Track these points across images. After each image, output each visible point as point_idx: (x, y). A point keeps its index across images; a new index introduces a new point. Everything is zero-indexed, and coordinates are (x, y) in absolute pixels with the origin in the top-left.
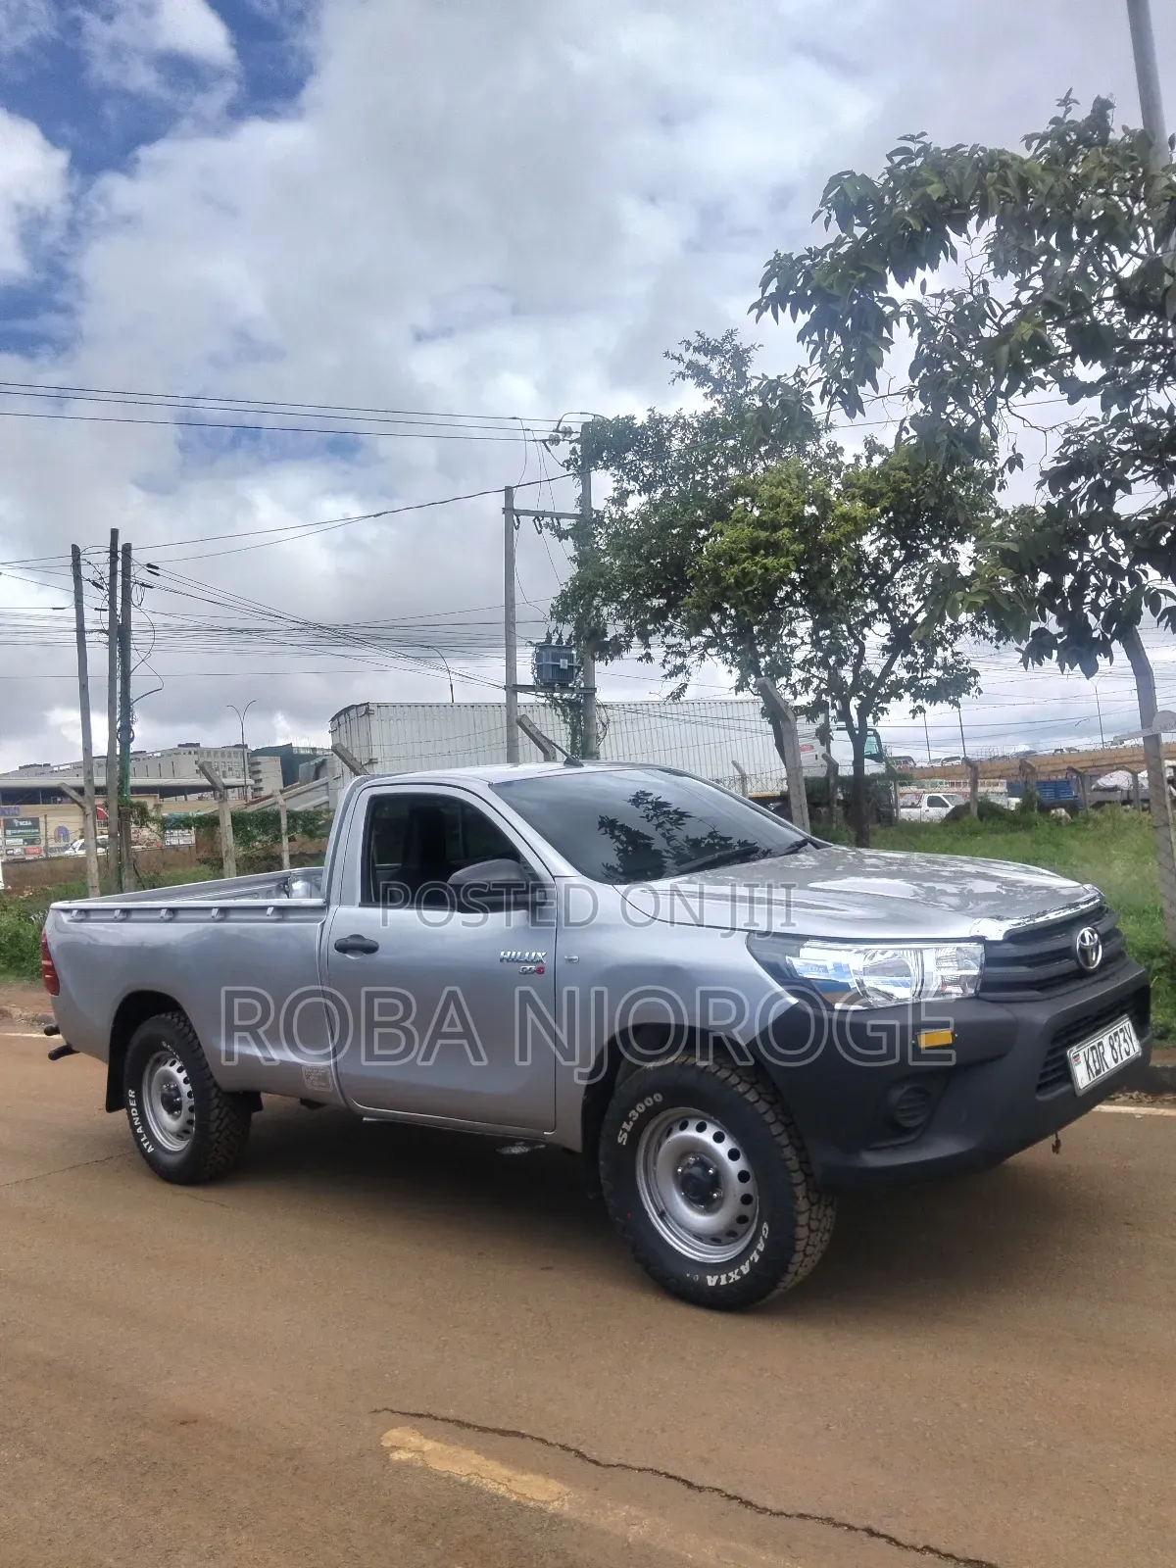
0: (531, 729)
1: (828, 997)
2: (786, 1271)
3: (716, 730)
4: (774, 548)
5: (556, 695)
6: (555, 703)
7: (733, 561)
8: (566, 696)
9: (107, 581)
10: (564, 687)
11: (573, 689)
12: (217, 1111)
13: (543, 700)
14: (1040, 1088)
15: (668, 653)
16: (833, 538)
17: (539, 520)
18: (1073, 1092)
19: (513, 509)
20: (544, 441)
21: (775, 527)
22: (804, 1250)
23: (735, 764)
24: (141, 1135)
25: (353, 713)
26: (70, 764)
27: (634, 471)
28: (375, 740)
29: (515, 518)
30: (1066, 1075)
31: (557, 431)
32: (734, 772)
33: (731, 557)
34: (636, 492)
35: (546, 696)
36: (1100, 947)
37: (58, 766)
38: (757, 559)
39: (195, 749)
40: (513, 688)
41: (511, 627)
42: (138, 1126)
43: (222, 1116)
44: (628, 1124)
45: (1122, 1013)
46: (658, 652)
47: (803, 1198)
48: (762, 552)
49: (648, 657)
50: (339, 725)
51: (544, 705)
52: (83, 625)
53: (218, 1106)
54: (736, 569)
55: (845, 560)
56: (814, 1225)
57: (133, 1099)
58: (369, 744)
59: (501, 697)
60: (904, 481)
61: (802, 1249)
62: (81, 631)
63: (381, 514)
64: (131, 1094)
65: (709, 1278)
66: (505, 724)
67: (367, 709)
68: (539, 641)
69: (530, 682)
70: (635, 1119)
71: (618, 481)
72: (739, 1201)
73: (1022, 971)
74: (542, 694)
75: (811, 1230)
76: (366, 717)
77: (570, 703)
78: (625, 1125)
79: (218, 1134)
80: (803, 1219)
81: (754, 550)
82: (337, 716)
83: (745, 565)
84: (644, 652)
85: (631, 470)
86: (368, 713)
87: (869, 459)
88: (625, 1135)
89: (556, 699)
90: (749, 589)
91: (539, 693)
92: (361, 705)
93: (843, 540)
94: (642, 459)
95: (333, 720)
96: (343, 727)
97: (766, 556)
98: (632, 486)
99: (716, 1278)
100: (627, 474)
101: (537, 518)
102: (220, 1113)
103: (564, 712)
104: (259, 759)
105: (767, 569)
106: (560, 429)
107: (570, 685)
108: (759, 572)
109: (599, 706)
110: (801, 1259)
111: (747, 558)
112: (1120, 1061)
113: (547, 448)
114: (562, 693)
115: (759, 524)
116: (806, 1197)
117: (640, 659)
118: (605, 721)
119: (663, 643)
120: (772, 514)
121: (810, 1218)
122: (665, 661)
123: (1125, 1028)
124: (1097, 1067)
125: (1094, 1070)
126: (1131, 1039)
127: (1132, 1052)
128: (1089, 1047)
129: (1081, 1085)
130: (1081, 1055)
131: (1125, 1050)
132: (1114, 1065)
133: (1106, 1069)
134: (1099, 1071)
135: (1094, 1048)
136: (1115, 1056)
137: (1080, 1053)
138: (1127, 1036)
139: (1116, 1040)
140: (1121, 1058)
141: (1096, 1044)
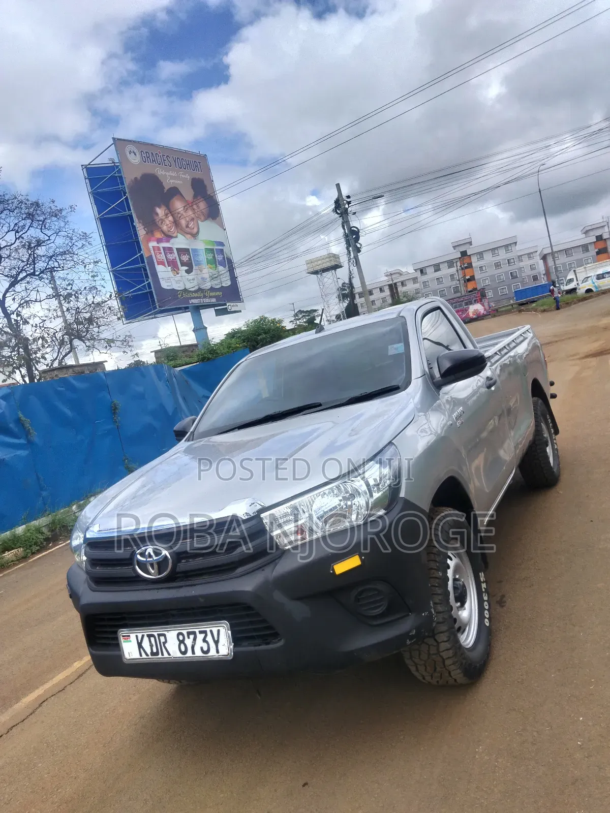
18: (119, 657)
112: (189, 654)
123: (211, 631)
124: (155, 650)
125: (149, 652)
126: (217, 643)
127: (213, 652)
128: (145, 634)
129: (127, 656)
130: (133, 636)
131: (202, 648)
132: (179, 655)
133: (166, 655)
134: (157, 654)
135: (153, 636)
136: (183, 649)
137: (131, 635)
138: (209, 638)
139: (189, 638)
140: (193, 652)
141: (156, 634)
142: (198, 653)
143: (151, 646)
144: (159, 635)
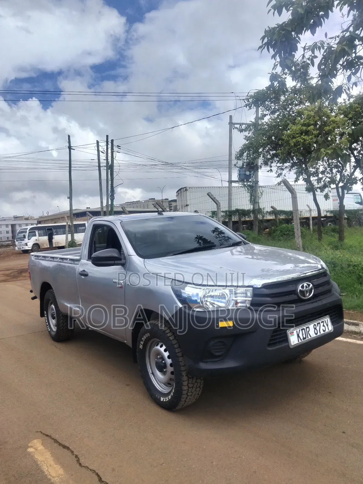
0: (212, 197)
1: (191, 305)
2: (180, 400)
3: (302, 194)
4: (307, 133)
5: (245, 183)
6: (245, 186)
7: (294, 137)
8: (248, 184)
9: (106, 151)
10: (248, 181)
11: (251, 181)
12: (62, 320)
13: (241, 185)
14: (269, 345)
15: (278, 169)
16: (329, 129)
17: (241, 126)
18: (288, 346)
19: (232, 123)
20: (244, 100)
21: (309, 125)
22: (187, 394)
23: (307, 205)
24: (47, 325)
25: (182, 190)
26: (119, 204)
27: (268, 107)
28: (188, 198)
29: (233, 126)
30: (286, 339)
31: (247, 96)
32: (308, 209)
33: (293, 136)
34: (269, 115)
35: (242, 184)
36: (313, 290)
37: (116, 205)
38: (302, 136)
39: (154, 200)
40: (230, 182)
41: (230, 161)
42: (47, 322)
43: (64, 322)
44: (142, 342)
45: (326, 315)
46: (274, 169)
47: (185, 376)
48: (304, 134)
49: (271, 170)
50: (179, 194)
51: (241, 187)
52: (100, 165)
53: (62, 319)
54: (294, 140)
55: (333, 136)
56: (191, 385)
57: (46, 314)
58: (186, 200)
59: (227, 184)
60: (357, 108)
61: (186, 393)
62: (99, 167)
63: (174, 127)
64: (45, 312)
65: (161, 398)
66: (228, 193)
67: (186, 189)
68: (240, 166)
69: (237, 179)
70: (144, 341)
71: (262, 111)
72: (170, 373)
73: (268, 299)
74: (241, 183)
75: (189, 387)
76: (186, 191)
77: (249, 185)
78: (141, 342)
79: (62, 328)
80: (185, 383)
81: (301, 134)
82: (178, 191)
83: (298, 138)
84: (269, 169)
85: (267, 107)
86: (186, 190)
87: (349, 100)
88: (142, 346)
89: (245, 185)
90: (298, 147)
91: (240, 183)
92: (184, 188)
93: (332, 129)
94: (271, 103)
95: (177, 192)
96: (179, 195)
97: (305, 136)
98: (267, 112)
99: (163, 398)
100: (266, 109)
101: (241, 125)
102: (63, 321)
103: (248, 189)
104: (172, 203)
105: (305, 140)
106: (249, 95)
107: (250, 180)
108: (302, 141)
109: (259, 187)
110: (186, 397)
111: (299, 136)
112: (319, 334)
113: (245, 102)
114: (247, 183)
115: (304, 125)
116: (187, 375)
117: (268, 171)
118: (261, 192)
119: (276, 165)
120: (308, 121)
121: (188, 383)
122: (277, 172)
123: (325, 321)
124: (304, 337)
125: (302, 338)
126: (327, 325)
127: (327, 330)
128: (300, 329)
129: (292, 344)
130: (295, 332)
131: (323, 329)
132: (315, 335)
133: (309, 337)
134: (305, 338)
135: (304, 329)
136: (316, 332)
137: (294, 331)
138: (325, 324)
139: (318, 326)
140: (320, 333)
141: (305, 328)
142: (322, 332)
143: (303, 335)
144: (307, 328)
